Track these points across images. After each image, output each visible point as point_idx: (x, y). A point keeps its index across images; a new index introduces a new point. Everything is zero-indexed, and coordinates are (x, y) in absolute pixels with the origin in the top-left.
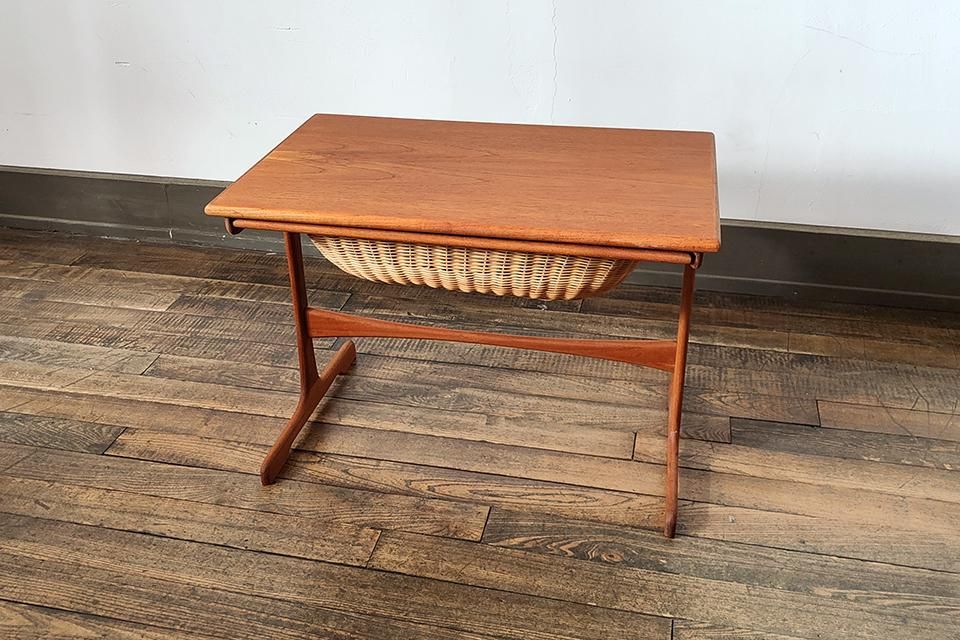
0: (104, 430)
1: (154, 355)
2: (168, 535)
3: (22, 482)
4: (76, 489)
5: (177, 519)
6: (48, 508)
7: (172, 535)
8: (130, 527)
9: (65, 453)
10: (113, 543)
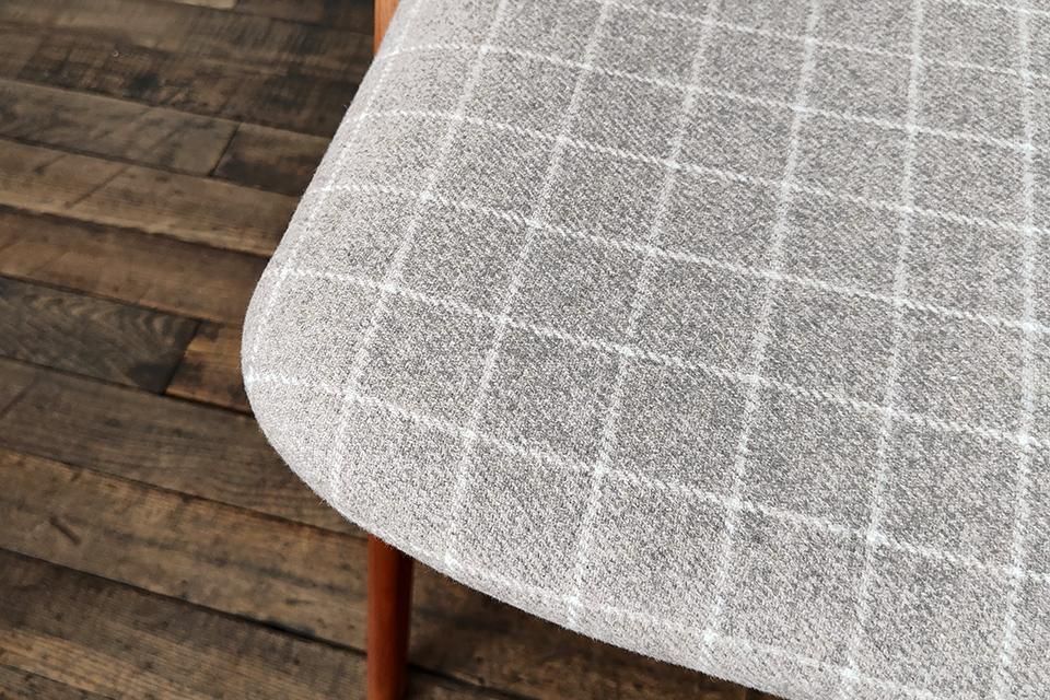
0: (158, 324)
1: (225, 126)
2: (319, 633)
3: (20, 464)
4: (123, 491)
5: (331, 588)
6: (75, 540)
7: (328, 635)
8: (241, 607)
9: (93, 386)
10: (213, 650)
